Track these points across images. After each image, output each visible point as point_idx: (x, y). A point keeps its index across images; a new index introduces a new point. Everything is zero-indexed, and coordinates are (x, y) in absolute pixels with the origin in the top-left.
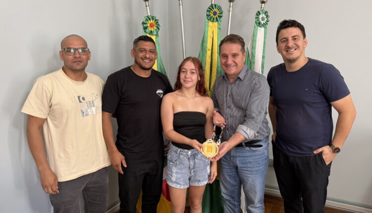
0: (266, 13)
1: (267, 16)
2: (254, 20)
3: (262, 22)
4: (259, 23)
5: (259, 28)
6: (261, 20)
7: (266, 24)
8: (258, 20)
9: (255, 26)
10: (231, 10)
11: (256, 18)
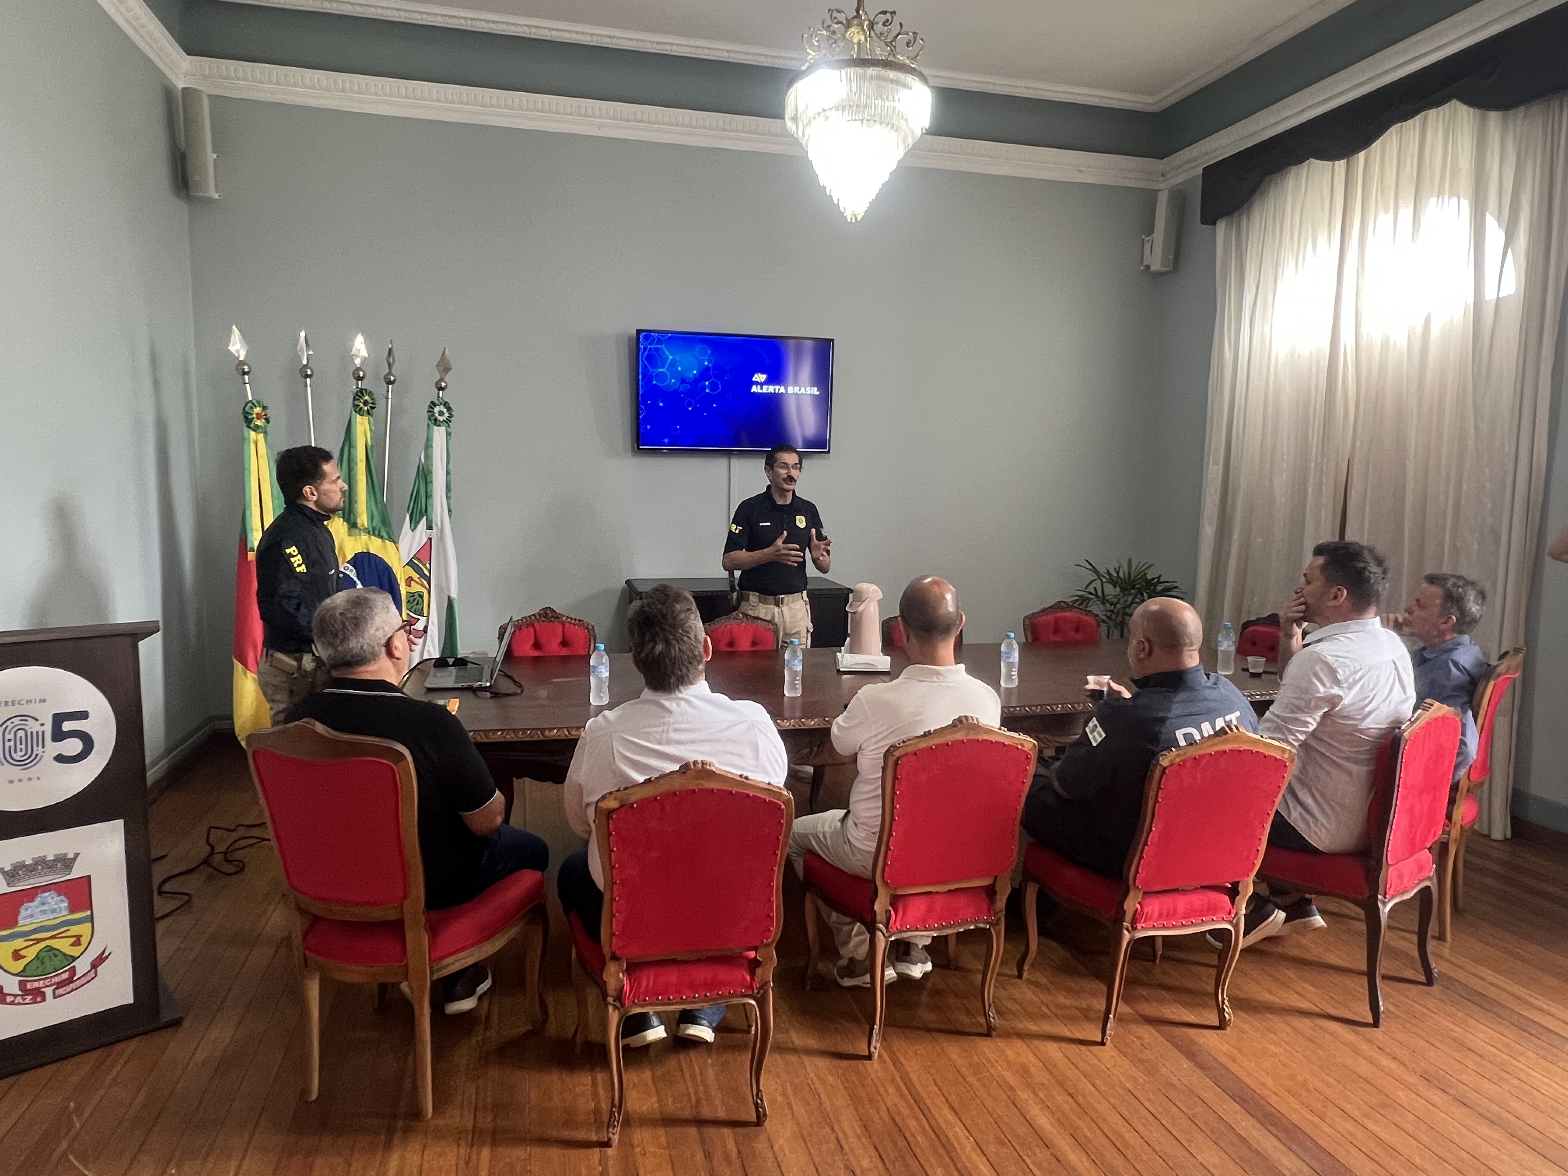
0: (446, 404)
1: (449, 409)
2: (426, 415)
3: (441, 418)
4: (436, 420)
5: (435, 428)
6: (437, 415)
7: (448, 422)
8: (433, 415)
9: (428, 425)
10: (390, 396)
11: (429, 412)
